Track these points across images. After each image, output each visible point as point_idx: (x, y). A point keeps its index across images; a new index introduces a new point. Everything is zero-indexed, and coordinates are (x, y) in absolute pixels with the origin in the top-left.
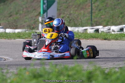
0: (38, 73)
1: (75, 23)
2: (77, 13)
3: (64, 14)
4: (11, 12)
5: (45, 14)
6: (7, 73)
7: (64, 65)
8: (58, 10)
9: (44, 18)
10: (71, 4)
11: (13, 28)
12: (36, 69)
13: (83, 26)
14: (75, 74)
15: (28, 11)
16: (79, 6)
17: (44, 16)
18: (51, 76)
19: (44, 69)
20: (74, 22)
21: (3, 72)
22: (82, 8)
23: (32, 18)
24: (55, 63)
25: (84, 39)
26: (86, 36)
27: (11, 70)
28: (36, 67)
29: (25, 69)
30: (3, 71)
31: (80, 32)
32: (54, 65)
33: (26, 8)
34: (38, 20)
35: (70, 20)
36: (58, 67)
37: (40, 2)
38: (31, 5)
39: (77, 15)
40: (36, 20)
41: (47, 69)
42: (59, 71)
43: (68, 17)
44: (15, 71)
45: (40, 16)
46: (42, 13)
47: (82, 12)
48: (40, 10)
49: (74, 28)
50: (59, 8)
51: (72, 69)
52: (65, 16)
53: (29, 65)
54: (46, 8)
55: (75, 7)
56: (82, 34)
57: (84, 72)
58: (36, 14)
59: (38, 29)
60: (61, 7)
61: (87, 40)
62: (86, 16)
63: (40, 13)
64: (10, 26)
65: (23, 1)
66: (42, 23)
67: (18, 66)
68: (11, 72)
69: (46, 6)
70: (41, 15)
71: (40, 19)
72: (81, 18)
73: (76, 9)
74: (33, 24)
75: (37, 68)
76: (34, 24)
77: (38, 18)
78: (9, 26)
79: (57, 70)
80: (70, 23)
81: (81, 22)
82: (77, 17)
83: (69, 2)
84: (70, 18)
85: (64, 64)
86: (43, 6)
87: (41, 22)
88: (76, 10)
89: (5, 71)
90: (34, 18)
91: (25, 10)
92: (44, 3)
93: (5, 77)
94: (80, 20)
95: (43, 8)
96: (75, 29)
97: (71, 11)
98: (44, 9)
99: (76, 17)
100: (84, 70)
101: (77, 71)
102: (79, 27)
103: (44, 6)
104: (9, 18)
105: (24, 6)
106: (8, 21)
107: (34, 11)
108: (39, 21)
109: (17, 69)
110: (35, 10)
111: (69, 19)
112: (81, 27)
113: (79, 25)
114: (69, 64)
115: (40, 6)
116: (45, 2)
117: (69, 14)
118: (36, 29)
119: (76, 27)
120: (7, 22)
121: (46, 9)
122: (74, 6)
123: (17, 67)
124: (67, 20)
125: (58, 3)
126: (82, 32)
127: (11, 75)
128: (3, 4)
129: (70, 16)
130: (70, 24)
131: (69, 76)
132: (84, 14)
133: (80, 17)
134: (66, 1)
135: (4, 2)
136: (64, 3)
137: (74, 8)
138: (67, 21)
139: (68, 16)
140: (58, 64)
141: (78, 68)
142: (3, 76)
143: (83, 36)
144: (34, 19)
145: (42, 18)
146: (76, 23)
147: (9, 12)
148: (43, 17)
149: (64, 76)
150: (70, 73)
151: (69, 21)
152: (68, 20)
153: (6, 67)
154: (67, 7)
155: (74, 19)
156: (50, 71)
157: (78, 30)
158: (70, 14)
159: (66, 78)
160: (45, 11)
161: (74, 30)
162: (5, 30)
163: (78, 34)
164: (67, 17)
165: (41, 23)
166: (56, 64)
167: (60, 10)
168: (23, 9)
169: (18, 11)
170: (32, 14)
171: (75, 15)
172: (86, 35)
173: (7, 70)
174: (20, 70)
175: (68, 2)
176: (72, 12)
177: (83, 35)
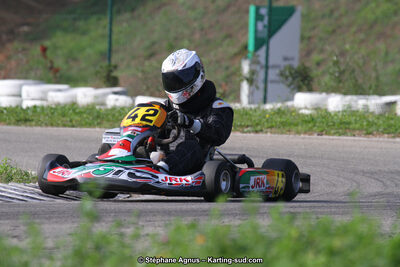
0: (234, 240)
1: (357, 81)
2: (363, 51)
3: (322, 51)
4: (153, 44)
5: (262, 52)
6: (137, 237)
7: (318, 218)
8: (302, 38)
9: (258, 63)
10: (345, 21)
11: (157, 93)
12: (230, 226)
13: (381, 94)
14: (352, 248)
15: (208, 42)
16: (372, 27)
17: (258, 56)
18: (274, 251)
19: (255, 228)
20: (355, 78)
21: (122, 235)
22: (381, 36)
23: (218, 62)
24: (288, 210)
25: (383, 133)
26: (390, 126)
27: (149, 230)
28: (227, 221)
29: (193, 226)
30: (123, 230)
31: (373, 113)
32: (286, 217)
33: (202, 29)
34: (239, 69)
35: (342, 73)
36: (298, 222)
37: (247, 12)
38: (218, 22)
39: (363, 57)
40: (233, 69)
41: (263, 230)
42: (301, 236)
43: (336, 63)
44: (161, 231)
45: (246, 58)
46: (251, 47)
47: (382, 46)
48: (247, 39)
49: (354, 97)
50: (307, 34)
51: (345, 231)
52: (324, 60)
53: (207, 215)
54: (266, 30)
55: (359, 30)
56: (378, 118)
57: (381, 241)
58: (233, 50)
59: (238, 99)
60: (314, 28)
61: (394, 137)
62: (393, 61)
63: (246, 47)
64: (148, 88)
65: (193, 8)
66: (251, 81)
67: (172, 218)
68: (147, 235)
69: (265, 26)
70: (250, 55)
71: (246, 67)
72: (376, 65)
73: (362, 36)
74: (223, 84)
75: (232, 223)
76: (227, 84)
77: (240, 63)
78: (145, 87)
79: (294, 233)
80: (340, 81)
81: (377, 78)
82: (364, 63)
83: (341, 16)
84: (342, 68)
85: (317, 213)
86: (256, 25)
87: (248, 76)
88: (362, 41)
89: (129, 231)
90: (225, 64)
91: (197, 36)
92: (259, 17)
93: (127, 252)
94: (374, 75)
95: (256, 31)
96: (356, 101)
97: (345, 44)
98: (260, 35)
99: (361, 62)
100: (382, 235)
101: (360, 238)
102: (369, 94)
103: (260, 26)
104: (147, 63)
105: (196, 25)
106: (143, 72)
107: (227, 41)
108: (241, 75)
109: (166, 226)
110: (229, 36)
111: (337, 69)
112: (376, 97)
113: (370, 88)
114: (335, 213)
115: (246, 26)
116: (264, 11)
117: (337, 51)
118: (231, 97)
119: (361, 97)
120: (140, 75)
121: (265, 34)
122: (354, 29)
123: (167, 218)
124: (331, 71)
125: (303, 16)
126: (377, 111)
127: (147, 244)
128: (127, 15)
129: (342, 60)
130: (341, 85)
131: (332, 253)
132: (387, 53)
133: (373, 64)
134: (332, 12)
135: (133, 10)
136: (323, 16)
137: (355, 33)
138: (331, 74)
139: (335, 58)
140: (299, 213)
141: (363, 228)
142: (123, 246)
143: (379, 126)
144: (227, 68)
145: (250, 65)
146: (360, 81)
147: (147, 43)
148: (254, 62)
149: (318, 252)
150: (337, 243)
151: (338, 77)
152: (335, 72)
153: (133, 219)
154: (334, 31)
155: (353, 71)
156: (274, 235)
157: (366, 106)
158: (343, 54)
159: (322, 259)
160: (260, 42)
161: (353, 104)
162: (134, 101)
163: (364, 118)
164: (331, 64)
165: (247, 80)
166: (291, 213)
167: (309, 38)
168: (193, 33)
169: (176, 39)
170: (220, 49)
171: (356, 57)
172: (392, 122)
173: (137, 228)
174: (178, 229)
175: (336, 14)
176: (347, 47)
177: (381, 122)
